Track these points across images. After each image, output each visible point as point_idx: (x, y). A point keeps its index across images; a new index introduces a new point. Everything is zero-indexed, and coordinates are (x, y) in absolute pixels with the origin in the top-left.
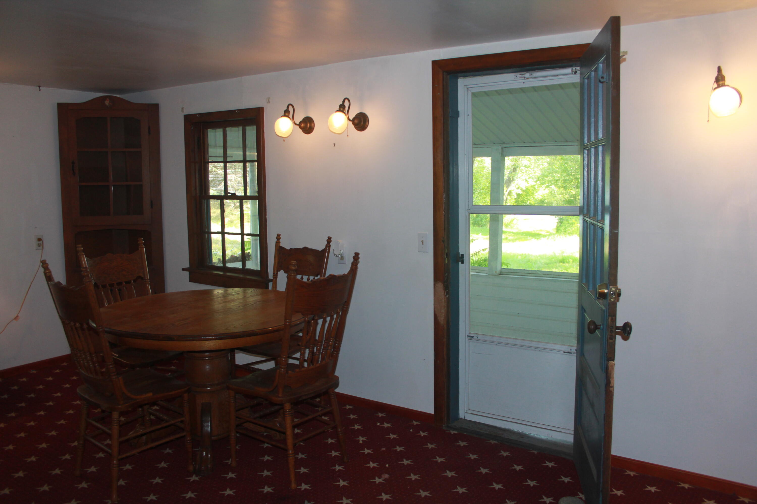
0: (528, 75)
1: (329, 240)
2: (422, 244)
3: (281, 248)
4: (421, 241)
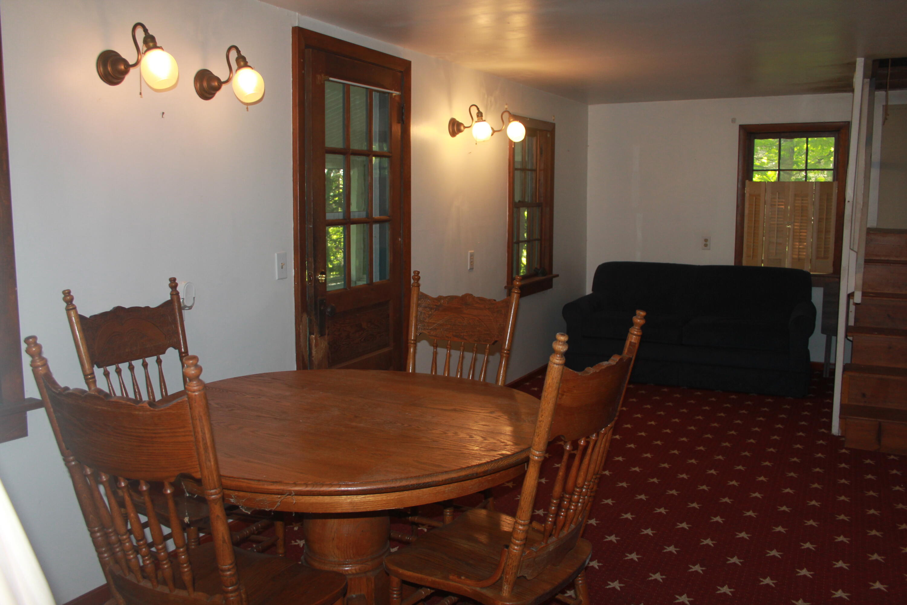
1: (174, 283)
2: (282, 268)
3: (82, 318)
4: (281, 265)
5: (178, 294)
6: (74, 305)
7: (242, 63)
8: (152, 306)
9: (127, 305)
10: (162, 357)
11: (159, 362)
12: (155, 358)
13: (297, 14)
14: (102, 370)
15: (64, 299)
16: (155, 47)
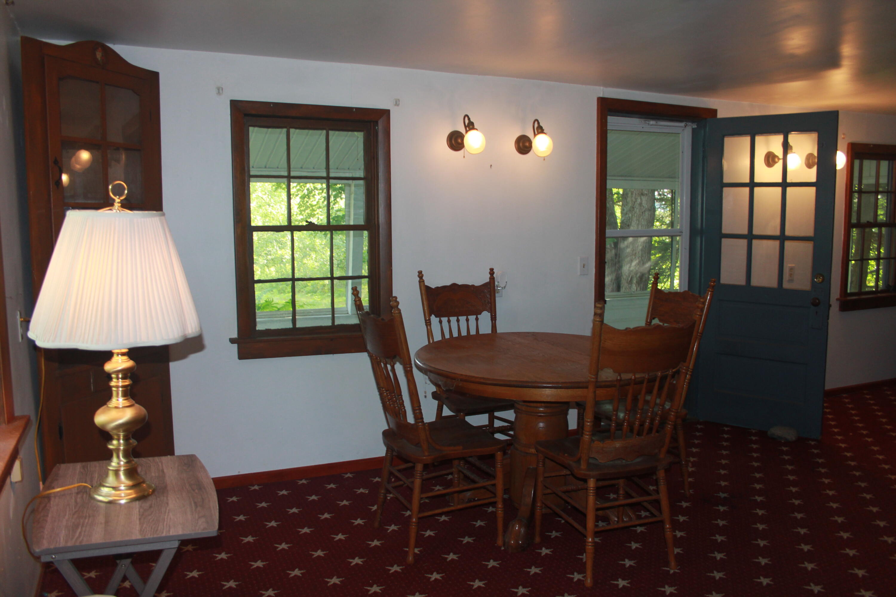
0: (652, 122)
1: (492, 272)
2: (584, 267)
3: (428, 288)
4: (583, 265)
5: (494, 278)
6: (423, 279)
7: (540, 131)
8: (476, 285)
9: (460, 283)
10: (479, 316)
11: (477, 319)
12: (465, 317)
13: (602, 88)
14: (438, 319)
15: (419, 276)
16: (473, 128)
